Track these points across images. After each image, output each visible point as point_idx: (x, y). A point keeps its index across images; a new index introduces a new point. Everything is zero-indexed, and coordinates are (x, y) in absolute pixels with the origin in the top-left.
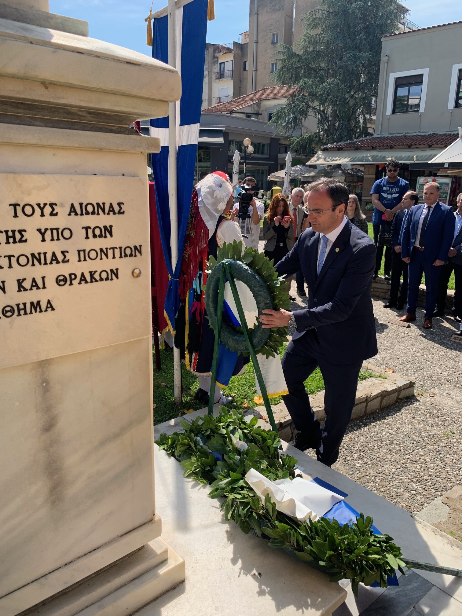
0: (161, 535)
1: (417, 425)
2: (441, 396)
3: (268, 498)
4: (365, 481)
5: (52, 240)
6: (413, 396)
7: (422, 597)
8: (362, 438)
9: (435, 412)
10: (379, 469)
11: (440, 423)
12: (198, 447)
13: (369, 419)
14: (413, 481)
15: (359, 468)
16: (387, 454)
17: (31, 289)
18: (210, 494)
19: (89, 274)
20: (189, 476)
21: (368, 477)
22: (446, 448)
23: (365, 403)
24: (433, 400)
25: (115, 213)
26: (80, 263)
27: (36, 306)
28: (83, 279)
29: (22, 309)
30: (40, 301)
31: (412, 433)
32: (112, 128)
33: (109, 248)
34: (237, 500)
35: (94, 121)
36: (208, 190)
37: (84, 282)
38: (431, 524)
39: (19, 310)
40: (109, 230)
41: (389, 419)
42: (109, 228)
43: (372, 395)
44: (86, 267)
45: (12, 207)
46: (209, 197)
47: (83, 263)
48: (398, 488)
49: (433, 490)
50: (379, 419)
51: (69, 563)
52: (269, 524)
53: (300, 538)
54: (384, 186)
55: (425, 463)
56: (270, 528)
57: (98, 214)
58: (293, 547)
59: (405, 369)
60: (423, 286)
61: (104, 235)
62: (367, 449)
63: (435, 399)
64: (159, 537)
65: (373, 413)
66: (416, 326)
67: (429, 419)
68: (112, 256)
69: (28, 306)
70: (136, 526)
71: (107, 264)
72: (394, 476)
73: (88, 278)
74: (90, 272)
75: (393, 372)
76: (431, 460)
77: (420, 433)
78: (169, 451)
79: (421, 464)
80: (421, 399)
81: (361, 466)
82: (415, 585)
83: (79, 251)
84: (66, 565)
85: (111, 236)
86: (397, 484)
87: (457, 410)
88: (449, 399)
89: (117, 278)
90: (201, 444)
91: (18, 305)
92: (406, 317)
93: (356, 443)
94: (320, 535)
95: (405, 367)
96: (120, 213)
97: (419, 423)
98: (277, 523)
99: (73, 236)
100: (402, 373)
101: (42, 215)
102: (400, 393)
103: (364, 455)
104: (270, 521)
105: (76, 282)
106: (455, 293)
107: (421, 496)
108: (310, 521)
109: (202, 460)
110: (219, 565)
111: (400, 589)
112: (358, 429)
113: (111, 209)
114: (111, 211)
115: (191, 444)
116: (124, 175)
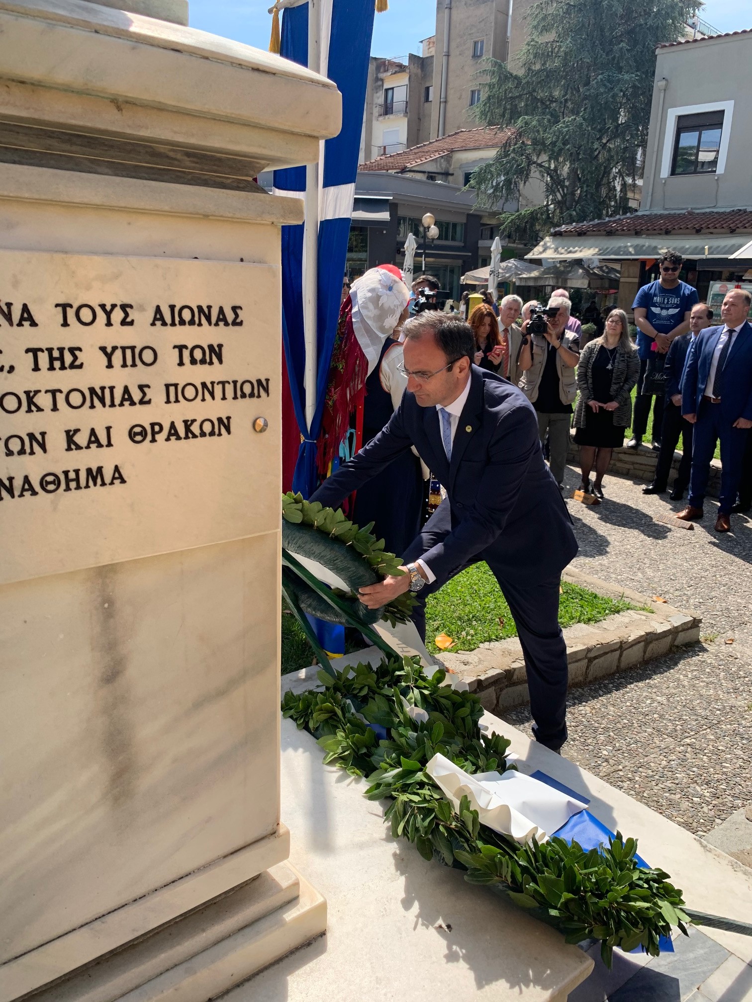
0: (287, 857)
1: (704, 690)
2: (743, 643)
3: (465, 803)
5: (124, 365)
6: (698, 642)
7: (712, 971)
8: (612, 708)
9: (733, 669)
10: (641, 761)
11: (742, 688)
12: (347, 715)
13: (623, 678)
14: (696, 782)
15: (607, 757)
16: (653, 736)
17: (88, 447)
18: (366, 792)
19: (183, 424)
20: (332, 763)
21: (621, 773)
22: (751, 729)
23: (618, 652)
24: (731, 649)
25: (227, 324)
26: (169, 405)
27: (95, 475)
28: (173, 432)
29: (72, 480)
30: (102, 467)
31: (695, 703)
32: (224, 181)
33: (216, 382)
34: (413, 804)
35: (194, 168)
36: (370, 294)
37: (175, 437)
38: (727, 853)
39: (68, 481)
40: (215, 353)
41: (657, 679)
42: (217, 349)
43: (631, 639)
44: (177, 413)
45: (60, 309)
46: (371, 306)
47: (173, 406)
48: (671, 792)
49: (730, 798)
50: (641, 679)
51: (140, 898)
52: (466, 845)
53: (518, 870)
54: (655, 295)
55: (717, 752)
56: (467, 852)
57: (200, 324)
58: (505, 884)
59: (685, 598)
60: (716, 463)
61: (208, 360)
62: (620, 726)
63: (734, 649)
64: (285, 861)
65: (631, 668)
66: (703, 527)
67: (723, 681)
68: (221, 396)
69: (83, 476)
70: (249, 842)
71: (214, 409)
72: (665, 772)
73: (182, 431)
74: (185, 422)
75: (665, 602)
76: (727, 748)
77: (709, 703)
78: (300, 720)
79: (710, 755)
80: (711, 648)
81: (611, 754)
82: (702, 952)
83: (167, 386)
84: (135, 900)
85: (221, 362)
86: (670, 785)
89: (229, 432)
90: (353, 710)
91: (66, 473)
92: (688, 513)
93: (603, 717)
94: (551, 865)
95: (685, 594)
96: (235, 323)
97: (707, 686)
98: (480, 844)
99: (158, 361)
100: (679, 604)
101: (109, 324)
102: (677, 636)
103: (615, 737)
104: (467, 840)
105: (161, 437)
107: (710, 807)
108: (535, 842)
109: (354, 736)
110: (382, 910)
111: (675, 959)
112: (605, 693)
113: (221, 316)
114: (221, 320)
115: (336, 709)
116: (242, 260)
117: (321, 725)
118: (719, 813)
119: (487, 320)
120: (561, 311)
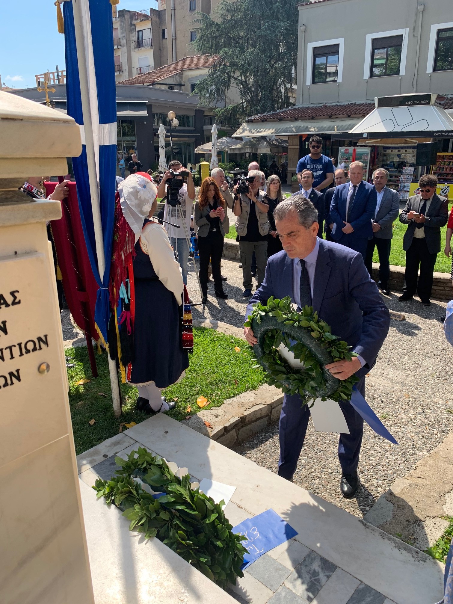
2: (375, 375)
4: (311, 479)
10: (324, 464)
12: (140, 492)
15: (305, 464)
20: (134, 529)
21: (313, 474)
25: (7, 305)
33: (4, 348)
36: (131, 190)
38: (378, 527)
42: (2, 325)
46: (133, 198)
54: (308, 164)
55: (366, 451)
62: (311, 442)
63: (370, 380)
68: (10, 357)
76: (371, 447)
78: (108, 500)
81: (307, 462)
82: (369, 599)
85: (6, 333)
87: (391, 389)
88: (383, 378)
89: (19, 380)
96: (14, 303)
106: (380, 266)
113: (2, 301)
114: (2, 304)
115: (132, 490)
116: (16, 253)
117: (123, 502)
118: (371, 492)
119: (212, 187)
120: (256, 178)
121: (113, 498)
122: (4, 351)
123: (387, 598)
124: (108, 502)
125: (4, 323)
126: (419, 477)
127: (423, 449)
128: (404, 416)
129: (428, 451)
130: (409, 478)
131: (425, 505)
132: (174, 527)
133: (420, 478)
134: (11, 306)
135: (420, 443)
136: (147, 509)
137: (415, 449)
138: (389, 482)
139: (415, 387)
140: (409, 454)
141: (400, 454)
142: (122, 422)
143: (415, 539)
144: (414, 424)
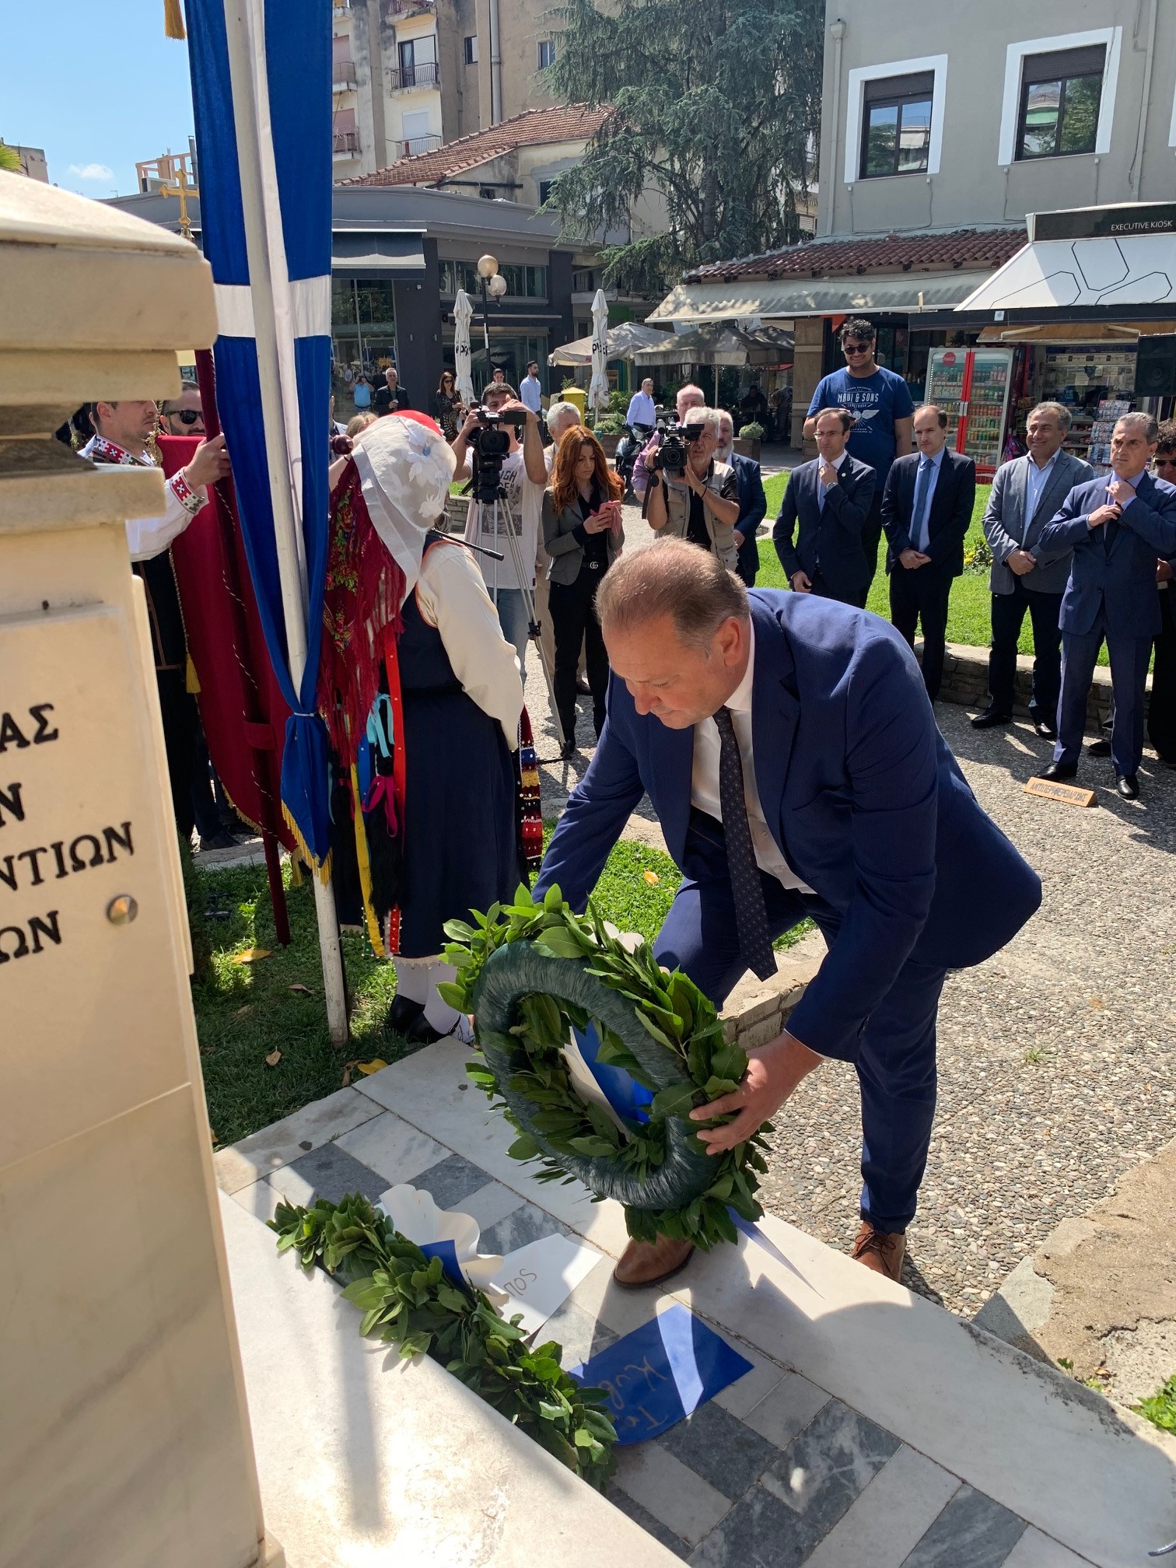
1: (960, 1038)
4: (838, 1214)
7: (1000, 1562)
8: (824, 1089)
9: (1000, 997)
11: (1013, 1029)
12: (388, 1237)
14: (957, 1201)
15: (822, 1176)
21: (845, 1202)
22: (1032, 1097)
25: (23, 743)
31: (948, 1062)
33: (16, 855)
36: (393, 460)
38: (1011, 1342)
40: (8, 800)
42: (9, 795)
46: (396, 480)
48: (921, 1224)
49: (1008, 1222)
54: (840, 392)
55: (984, 1144)
63: (1000, 961)
67: (987, 1019)
68: (31, 877)
71: (18, 905)
76: (999, 1134)
77: (968, 1060)
79: (975, 1150)
81: (827, 1171)
82: (983, 1527)
85: (20, 815)
87: (1054, 985)
88: (1033, 956)
89: (57, 940)
93: (812, 1106)
96: (40, 738)
97: (964, 1031)
103: (832, 1138)
106: (1035, 663)
107: (980, 1242)
113: (9, 732)
114: (10, 739)
115: (367, 1233)
116: (46, 605)
117: (345, 1263)
118: (994, 1251)
119: (587, 451)
120: (706, 429)
121: (319, 1252)
122: (15, 862)
123: (1030, 1527)
124: (306, 1261)
125: (15, 788)
126: (1122, 1216)
127: (1136, 1143)
128: (1087, 1056)
129: (1151, 1148)
130: (1095, 1218)
131: (1138, 1290)
132: (475, 1329)
133: (1127, 1217)
134: (33, 745)
135: (1129, 1127)
136: (407, 1284)
137: (1116, 1143)
138: (1044, 1227)
139: (1119, 981)
140: (1099, 1156)
141: (1074, 1154)
142: (351, 1060)
143: (1106, 1377)
144: (1114, 1078)
